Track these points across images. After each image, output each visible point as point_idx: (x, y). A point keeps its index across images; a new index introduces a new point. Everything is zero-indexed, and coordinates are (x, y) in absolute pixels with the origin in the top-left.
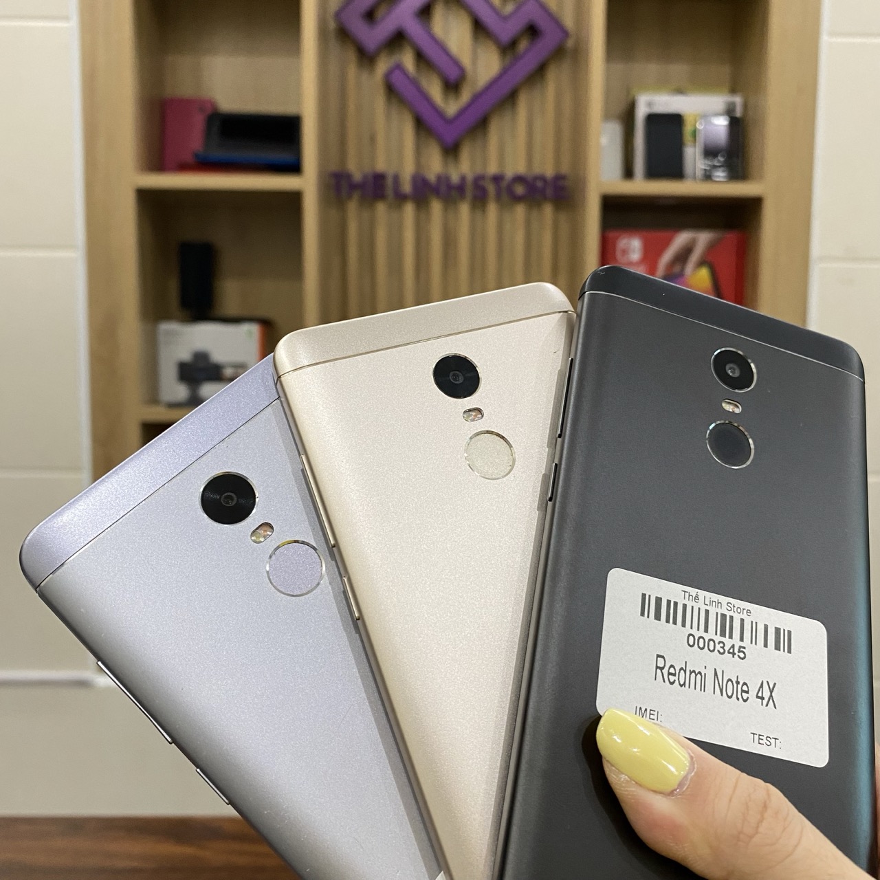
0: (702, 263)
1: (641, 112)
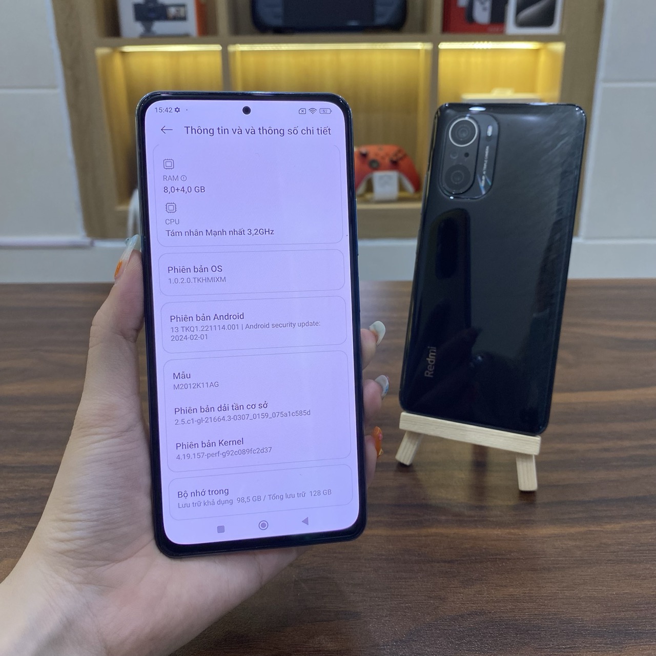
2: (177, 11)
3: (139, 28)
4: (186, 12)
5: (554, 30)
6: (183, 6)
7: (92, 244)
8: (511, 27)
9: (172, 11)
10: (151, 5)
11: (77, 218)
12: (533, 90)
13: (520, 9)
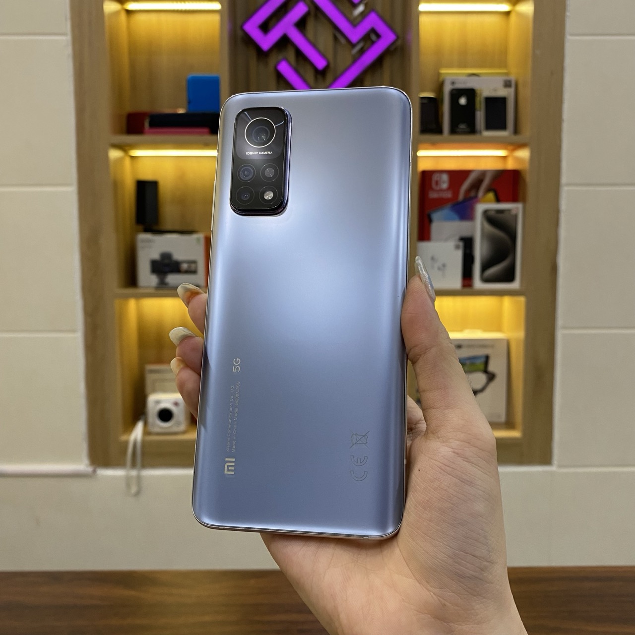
0: (489, 190)
1: (447, 89)
2: (189, 267)
3: (154, 280)
4: (196, 268)
5: (515, 285)
6: (194, 262)
7: (94, 471)
8: (478, 284)
9: (185, 266)
10: (166, 261)
11: (83, 448)
12: (499, 329)
13: (485, 267)
